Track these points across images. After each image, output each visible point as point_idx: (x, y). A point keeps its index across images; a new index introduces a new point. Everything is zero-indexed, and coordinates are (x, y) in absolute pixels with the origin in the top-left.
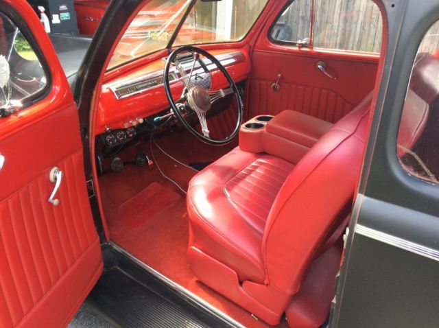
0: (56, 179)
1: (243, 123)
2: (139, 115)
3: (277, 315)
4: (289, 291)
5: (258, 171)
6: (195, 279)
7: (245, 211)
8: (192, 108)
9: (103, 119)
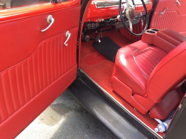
0: (68, 36)
1: (147, 30)
2: (103, 17)
3: (147, 110)
4: (155, 101)
5: (149, 51)
6: (112, 90)
7: (141, 66)
8: (127, 17)
9: (89, 16)
